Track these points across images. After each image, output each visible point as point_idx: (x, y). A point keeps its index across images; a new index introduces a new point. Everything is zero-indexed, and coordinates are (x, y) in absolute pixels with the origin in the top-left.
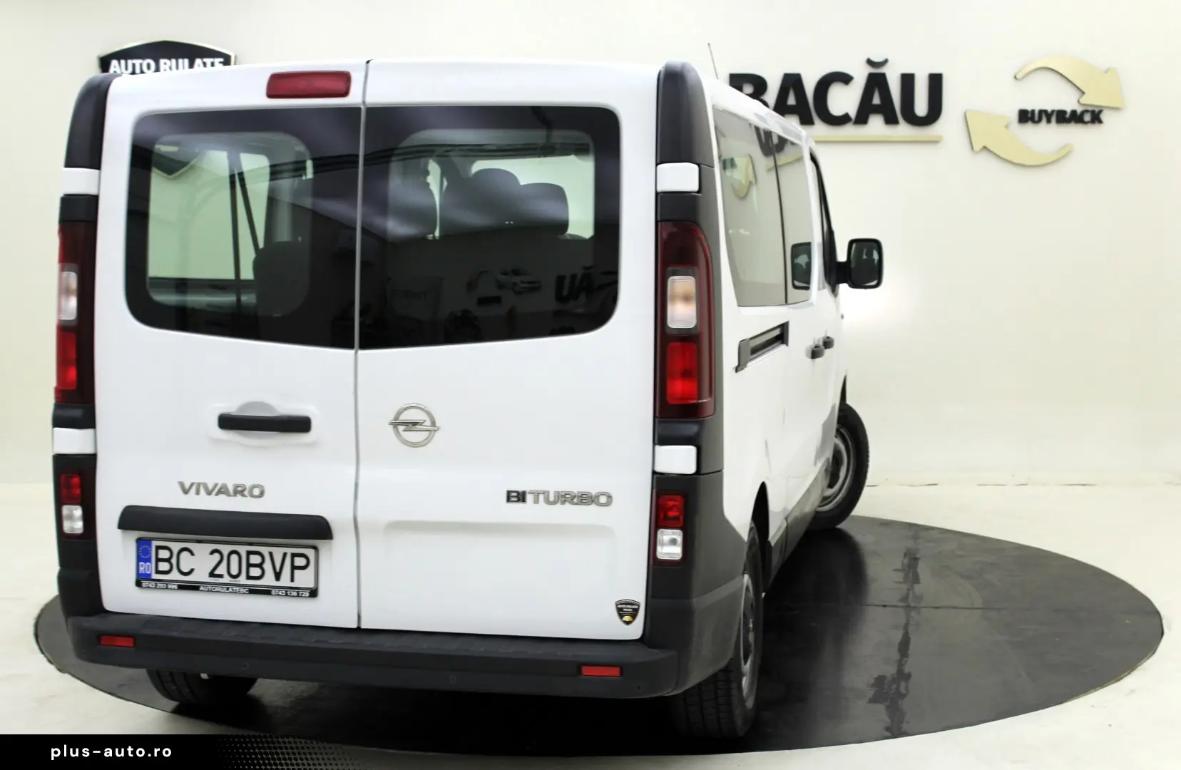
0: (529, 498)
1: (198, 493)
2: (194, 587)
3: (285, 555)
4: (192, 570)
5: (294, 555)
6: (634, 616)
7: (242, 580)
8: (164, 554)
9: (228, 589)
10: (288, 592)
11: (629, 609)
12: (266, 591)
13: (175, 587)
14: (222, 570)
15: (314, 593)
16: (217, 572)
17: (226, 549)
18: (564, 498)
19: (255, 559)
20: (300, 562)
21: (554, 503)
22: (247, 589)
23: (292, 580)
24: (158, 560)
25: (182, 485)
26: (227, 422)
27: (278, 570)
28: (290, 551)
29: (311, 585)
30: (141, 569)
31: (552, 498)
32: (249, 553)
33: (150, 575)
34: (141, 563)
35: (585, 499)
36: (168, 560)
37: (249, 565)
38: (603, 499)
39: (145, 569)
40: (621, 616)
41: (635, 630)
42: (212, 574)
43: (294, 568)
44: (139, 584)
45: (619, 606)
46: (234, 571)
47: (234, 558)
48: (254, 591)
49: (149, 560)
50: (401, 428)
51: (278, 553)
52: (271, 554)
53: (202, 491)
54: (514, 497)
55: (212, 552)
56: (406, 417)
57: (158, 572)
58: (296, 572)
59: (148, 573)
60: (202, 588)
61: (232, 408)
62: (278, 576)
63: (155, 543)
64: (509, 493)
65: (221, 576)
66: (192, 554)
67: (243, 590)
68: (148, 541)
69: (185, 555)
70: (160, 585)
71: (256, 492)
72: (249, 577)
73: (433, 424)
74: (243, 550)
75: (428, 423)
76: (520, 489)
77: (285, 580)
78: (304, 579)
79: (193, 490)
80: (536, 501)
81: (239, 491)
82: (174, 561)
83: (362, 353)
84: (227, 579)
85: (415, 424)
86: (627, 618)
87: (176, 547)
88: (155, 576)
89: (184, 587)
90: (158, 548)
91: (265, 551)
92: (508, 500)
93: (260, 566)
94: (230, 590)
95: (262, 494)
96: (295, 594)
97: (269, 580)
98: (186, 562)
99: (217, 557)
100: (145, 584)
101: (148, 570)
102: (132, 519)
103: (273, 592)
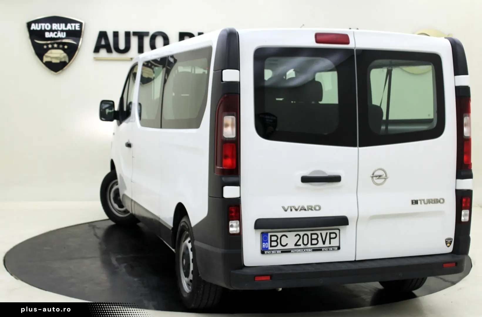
0: (419, 202)
1: (291, 210)
2: (288, 251)
3: (327, 233)
4: (287, 244)
5: (330, 233)
6: (450, 244)
7: (309, 246)
8: (274, 238)
9: (303, 250)
10: (328, 249)
11: (449, 241)
12: (320, 250)
13: (280, 252)
14: (300, 242)
15: (339, 248)
16: (298, 244)
17: (302, 234)
18: (430, 201)
19: (314, 237)
20: (333, 236)
21: (427, 203)
22: (312, 249)
23: (330, 243)
24: (271, 241)
25: (283, 208)
26: (305, 180)
27: (324, 240)
28: (329, 232)
29: (338, 245)
30: (263, 246)
31: (426, 202)
32: (312, 234)
33: (268, 248)
34: (263, 243)
35: (437, 201)
36: (276, 241)
37: (312, 239)
38: (442, 201)
39: (265, 246)
40: (447, 244)
41: (450, 249)
42: (296, 245)
43: (330, 238)
44: (263, 252)
45: (446, 241)
46: (305, 242)
47: (306, 237)
48: (314, 250)
49: (267, 242)
50: (374, 178)
51: (324, 233)
52: (321, 234)
53: (293, 210)
54: (414, 202)
55: (296, 236)
56: (377, 173)
57: (271, 246)
58: (332, 240)
59: (267, 247)
60: (292, 251)
61: (307, 173)
62: (324, 243)
63: (269, 234)
64: (412, 201)
65: (300, 245)
66: (287, 237)
67: (310, 250)
68: (267, 234)
69: (284, 238)
70: (273, 252)
71: (317, 208)
72: (312, 244)
73: (386, 176)
74: (309, 233)
75: (385, 175)
76: (416, 199)
77: (327, 244)
78: (335, 243)
79: (289, 209)
80: (421, 203)
81: (310, 208)
82: (279, 241)
83: (361, 148)
84: (302, 246)
85: (380, 176)
86: (448, 245)
87: (279, 235)
88: (270, 248)
89: (283, 252)
90: (271, 236)
91: (318, 232)
92: (412, 203)
93: (317, 239)
94: (305, 251)
95: (320, 209)
96: (332, 249)
97: (320, 244)
98: (284, 241)
99: (298, 237)
100: (266, 252)
101: (267, 246)
102: (260, 224)
103: (323, 250)
